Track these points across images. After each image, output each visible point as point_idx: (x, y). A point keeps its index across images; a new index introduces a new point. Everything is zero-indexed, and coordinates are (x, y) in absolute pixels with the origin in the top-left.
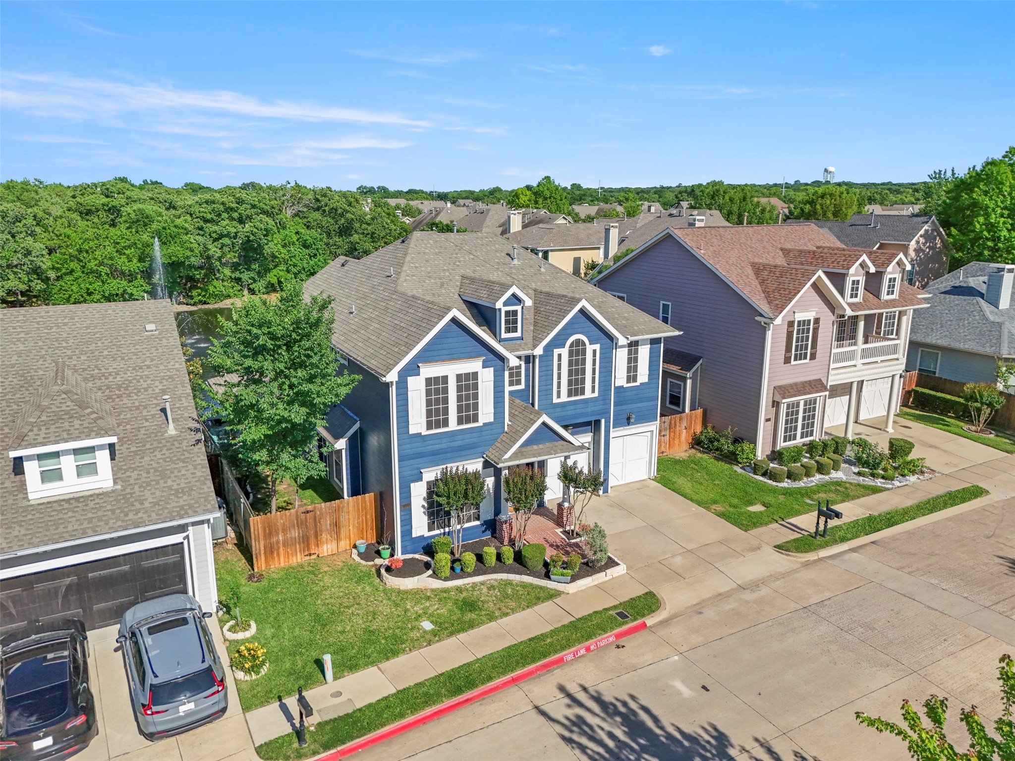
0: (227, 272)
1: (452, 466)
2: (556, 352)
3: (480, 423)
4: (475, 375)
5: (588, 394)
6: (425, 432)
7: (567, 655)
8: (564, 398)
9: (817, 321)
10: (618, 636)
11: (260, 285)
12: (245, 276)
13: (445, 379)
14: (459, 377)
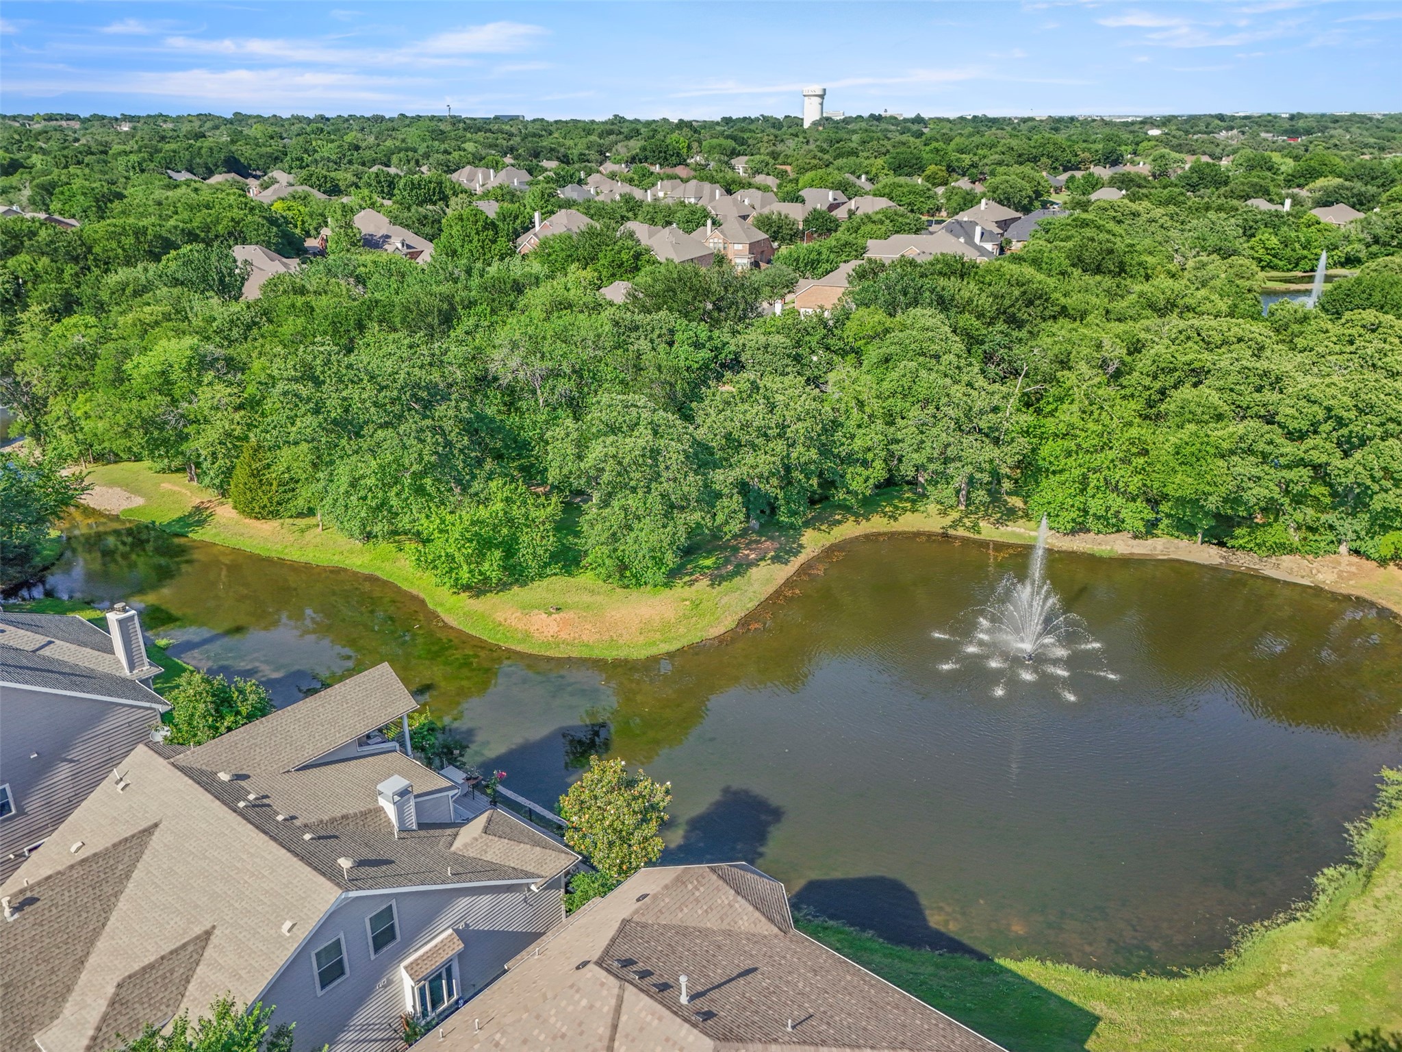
12: (1345, 526)
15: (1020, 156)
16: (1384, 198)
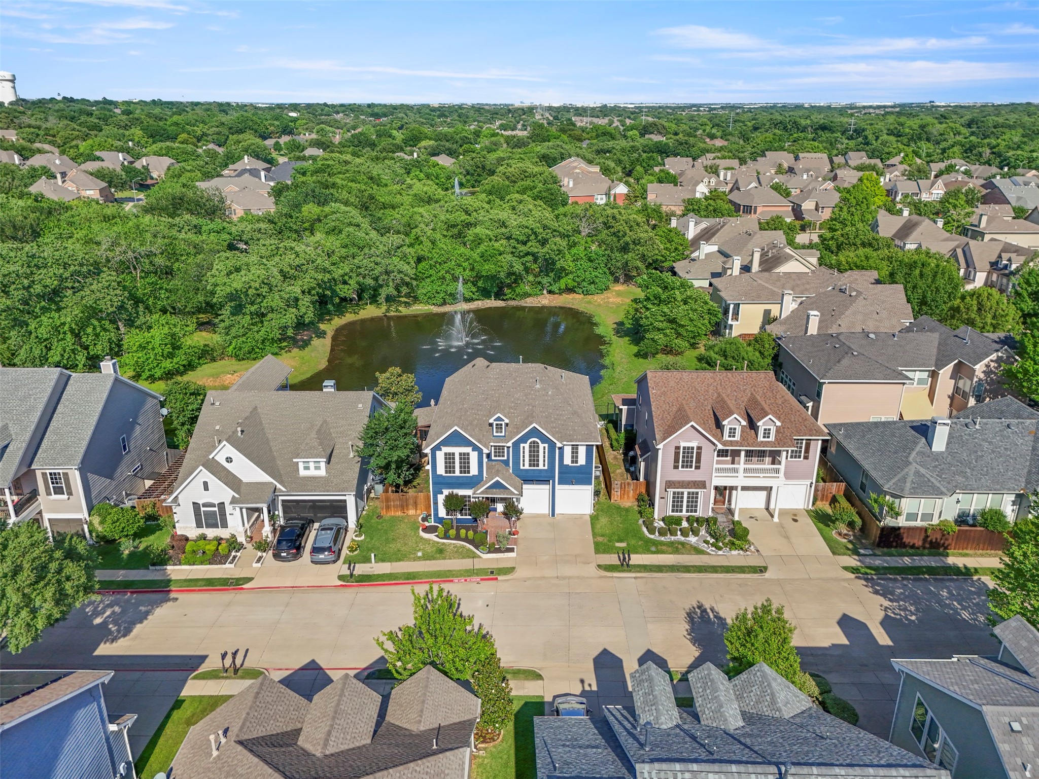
0: (531, 278)
1: (455, 491)
2: (522, 445)
3: (471, 474)
4: (468, 454)
5: (541, 467)
6: (444, 474)
7: (456, 580)
8: (527, 467)
9: (699, 448)
10: (482, 580)
11: (555, 288)
12: (545, 281)
13: (454, 454)
14: (460, 454)
15: (230, 128)
16: (461, 150)
